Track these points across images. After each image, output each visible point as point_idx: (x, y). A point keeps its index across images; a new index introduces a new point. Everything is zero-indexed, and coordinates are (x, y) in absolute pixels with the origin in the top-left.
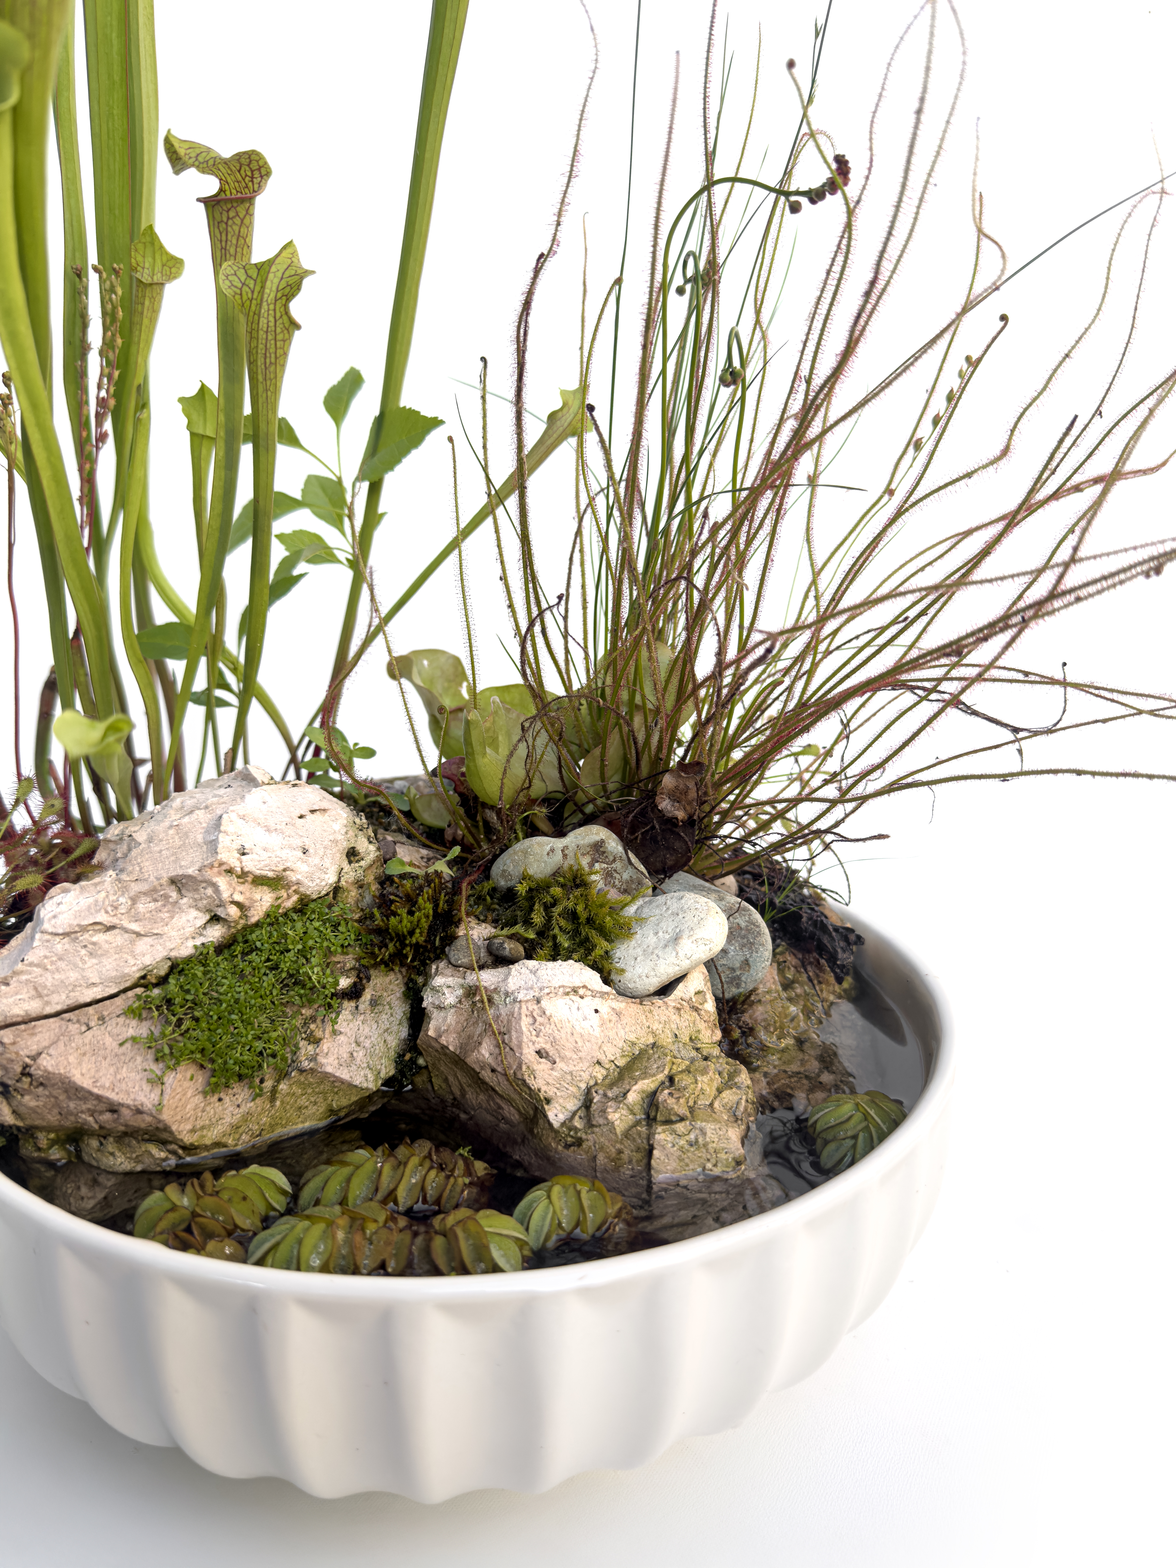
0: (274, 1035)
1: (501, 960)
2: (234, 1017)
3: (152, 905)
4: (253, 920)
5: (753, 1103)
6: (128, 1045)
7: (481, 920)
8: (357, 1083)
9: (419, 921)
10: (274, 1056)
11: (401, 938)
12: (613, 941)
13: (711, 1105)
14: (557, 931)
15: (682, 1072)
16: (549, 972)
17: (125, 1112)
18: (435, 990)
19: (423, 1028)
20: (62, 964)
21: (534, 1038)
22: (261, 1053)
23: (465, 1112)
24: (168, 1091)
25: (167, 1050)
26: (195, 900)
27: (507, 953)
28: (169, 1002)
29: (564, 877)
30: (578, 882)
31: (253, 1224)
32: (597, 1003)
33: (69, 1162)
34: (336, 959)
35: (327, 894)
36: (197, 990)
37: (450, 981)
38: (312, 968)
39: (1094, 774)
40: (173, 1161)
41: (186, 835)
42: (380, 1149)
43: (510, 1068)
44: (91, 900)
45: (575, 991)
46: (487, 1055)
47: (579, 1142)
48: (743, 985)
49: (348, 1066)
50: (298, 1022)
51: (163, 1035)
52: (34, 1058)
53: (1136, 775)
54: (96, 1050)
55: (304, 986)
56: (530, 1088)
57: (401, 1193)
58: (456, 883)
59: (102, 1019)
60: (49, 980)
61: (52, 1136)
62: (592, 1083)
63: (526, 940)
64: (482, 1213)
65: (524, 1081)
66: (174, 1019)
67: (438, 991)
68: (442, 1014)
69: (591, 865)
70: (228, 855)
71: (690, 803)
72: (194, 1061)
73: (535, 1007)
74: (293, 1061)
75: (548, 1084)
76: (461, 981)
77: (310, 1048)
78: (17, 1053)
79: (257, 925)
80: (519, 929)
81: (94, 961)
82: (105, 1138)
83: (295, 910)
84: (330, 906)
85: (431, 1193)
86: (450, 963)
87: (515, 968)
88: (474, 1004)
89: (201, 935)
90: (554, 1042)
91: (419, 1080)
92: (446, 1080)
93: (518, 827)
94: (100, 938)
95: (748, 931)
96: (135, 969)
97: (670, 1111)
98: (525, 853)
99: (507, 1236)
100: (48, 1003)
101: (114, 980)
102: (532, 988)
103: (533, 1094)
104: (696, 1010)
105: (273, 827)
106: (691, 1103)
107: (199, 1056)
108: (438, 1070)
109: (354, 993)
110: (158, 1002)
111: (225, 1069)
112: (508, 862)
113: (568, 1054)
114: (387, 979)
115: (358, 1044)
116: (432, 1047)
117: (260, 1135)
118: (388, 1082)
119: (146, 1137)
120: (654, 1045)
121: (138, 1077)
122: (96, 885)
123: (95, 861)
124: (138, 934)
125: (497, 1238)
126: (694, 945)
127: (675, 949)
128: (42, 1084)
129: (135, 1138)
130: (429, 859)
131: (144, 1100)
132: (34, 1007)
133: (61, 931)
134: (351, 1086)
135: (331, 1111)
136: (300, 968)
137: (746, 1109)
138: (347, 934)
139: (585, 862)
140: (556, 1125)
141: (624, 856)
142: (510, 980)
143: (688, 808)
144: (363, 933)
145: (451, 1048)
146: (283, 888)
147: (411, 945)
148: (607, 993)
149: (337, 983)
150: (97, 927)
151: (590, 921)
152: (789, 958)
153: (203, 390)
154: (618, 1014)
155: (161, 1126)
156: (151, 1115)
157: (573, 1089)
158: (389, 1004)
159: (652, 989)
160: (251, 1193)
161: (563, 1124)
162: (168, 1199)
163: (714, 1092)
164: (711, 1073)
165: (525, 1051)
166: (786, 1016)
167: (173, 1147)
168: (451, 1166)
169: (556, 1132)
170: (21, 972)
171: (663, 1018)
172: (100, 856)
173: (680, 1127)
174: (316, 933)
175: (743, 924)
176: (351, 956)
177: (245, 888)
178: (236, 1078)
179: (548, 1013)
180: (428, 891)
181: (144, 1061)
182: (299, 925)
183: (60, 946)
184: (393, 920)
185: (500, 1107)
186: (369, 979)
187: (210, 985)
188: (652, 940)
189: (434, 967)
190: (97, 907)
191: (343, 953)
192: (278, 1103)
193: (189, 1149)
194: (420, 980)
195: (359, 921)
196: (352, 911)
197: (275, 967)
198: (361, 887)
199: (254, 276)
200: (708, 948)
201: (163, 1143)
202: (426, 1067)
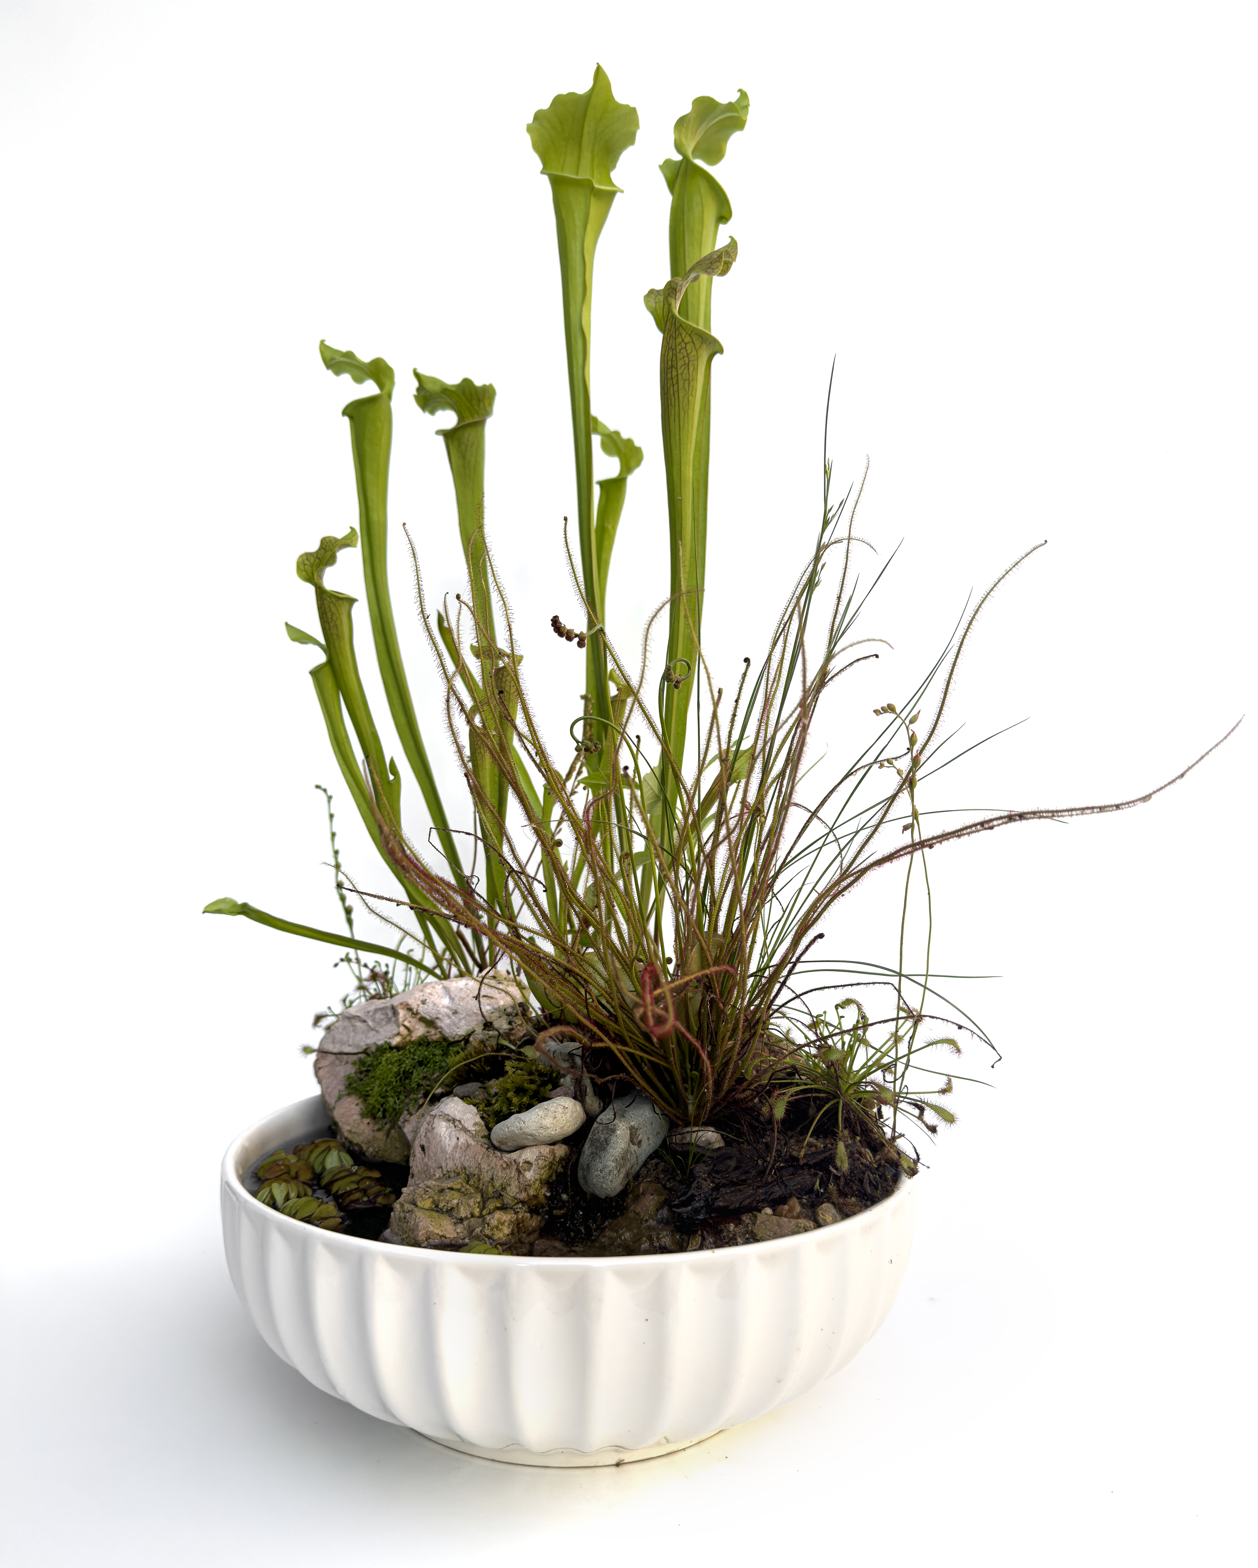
3: (381, 1016)
4: (412, 1039)
20: (344, 1032)
35: (460, 1040)
60: (338, 1037)
70: (413, 1001)
73: (431, 1120)
74: (399, 1120)
75: (417, 1166)
79: (414, 1042)
83: (437, 1042)
89: (391, 1038)
90: (431, 1144)
94: (358, 1024)
96: (365, 1044)
101: (356, 1046)
105: (452, 997)
107: (364, 1097)
111: (369, 1107)
124: (371, 1028)
131: (332, 1103)
146: (433, 1027)
150: (359, 1019)
171: (493, 1165)
177: (414, 1021)
179: (434, 1125)
183: (346, 1022)
198: (482, 1044)
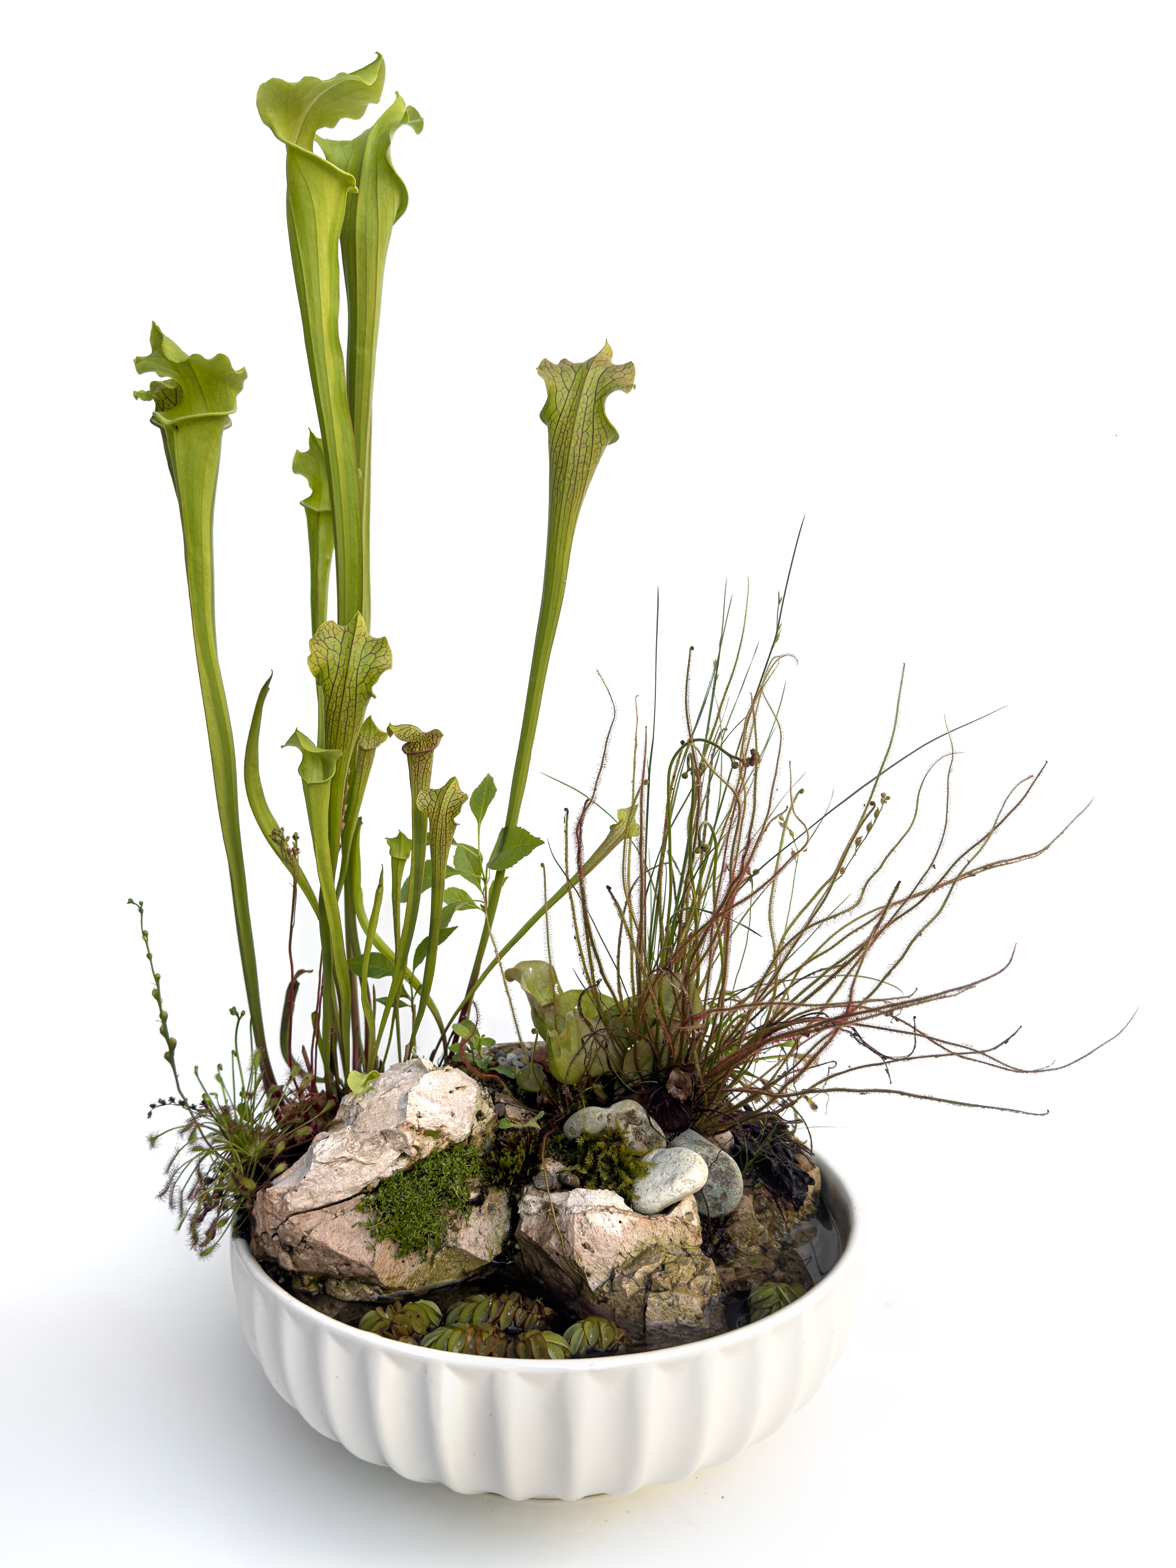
0: (434, 1225)
1: (566, 1187)
2: (413, 1213)
3: (371, 1147)
4: (424, 1156)
5: (717, 1285)
6: (356, 1227)
7: (556, 1159)
8: (479, 1256)
9: (517, 1160)
10: (433, 1237)
11: (506, 1170)
12: (635, 1178)
13: (689, 1283)
14: (600, 1170)
15: (672, 1262)
16: (592, 1196)
17: (354, 1265)
18: (526, 1203)
19: (518, 1227)
20: (324, 1180)
21: (581, 1236)
22: (426, 1235)
23: (543, 1280)
24: (377, 1254)
25: (377, 1231)
26: (394, 1144)
27: (569, 1182)
28: (378, 1203)
29: (607, 1134)
30: (616, 1137)
31: (422, 1331)
32: (621, 1217)
33: (319, 1294)
34: (468, 1181)
35: (465, 1140)
36: (393, 1197)
37: (535, 1198)
38: (455, 1186)
39: (909, 1095)
40: (376, 1296)
41: (388, 1105)
42: (491, 1295)
43: (567, 1253)
44: (339, 1143)
45: (607, 1209)
46: (554, 1245)
47: (605, 1300)
48: (723, 1209)
49: (475, 1246)
50: (447, 1218)
51: (376, 1222)
52: (308, 1232)
53: (931, 1098)
54: (339, 1229)
55: (451, 1197)
56: (578, 1266)
57: (502, 1320)
58: (542, 1133)
59: (343, 1211)
60: (317, 1189)
61: (311, 1278)
62: (615, 1266)
63: (582, 1174)
64: (545, 1332)
65: (575, 1262)
66: (381, 1213)
67: (527, 1204)
68: (529, 1218)
69: (626, 1126)
70: (412, 1119)
71: (688, 1089)
72: (391, 1238)
73: (583, 1217)
74: (444, 1241)
75: (589, 1264)
76: (541, 1199)
77: (453, 1234)
78: (300, 1229)
79: (426, 1159)
80: (577, 1167)
81: (341, 1178)
82: (340, 1280)
83: (446, 1150)
84: (466, 1148)
85: (519, 1321)
86: (535, 1187)
87: (572, 1193)
88: (548, 1213)
89: (396, 1164)
90: (593, 1239)
91: (516, 1258)
92: (532, 1259)
93: (583, 1097)
94: (344, 1165)
95: (727, 1173)
96: (361, 1183)
97: (659, 1285)
98: (584, 1117)
99: (558, 1345)
100: (316, 1202)
101: (350, 1190)
102: (581, 1206)
103: (580, 1270)
104: (686, 1224)
105: (435, 1099)
106: (674, 1281)
107: (394, 1235)
108: (527, 1252)
109: (479, 1202)
110: (373, 1204)
111: (407, 1243)
112: (574, 1122)
113: (602, 1247)
114: (498, 1194)
115: (480, 1233)
116: (523, 1238)
117: (424, 1284)
118: (497, 1258)
119: (363, 1281)
120: (656, 1245)
121: (361, 1246)
122: (341, 1134)
123: (337, 1118)
124: (363, 1164)
125: (551, 1345)
126: (683, 1184)
127: (671, 1185)
128: (311, 1247)
129: (357, 1281)
130: (526, 1115)
131: (365, 1259)
132: (309, 1203)
133: (325, 1162)
134: (476, 1258)
135: (464, 1273)
136: (449, 1186)
137: (711, 1288)
138: (475, 1165)
139: (622, 1124)
140: (593, 1289)
141: (648, 1121)
142: (569, 1200)
143: (687, 1092)
144: (484, 1164)
145: (534, 1239)
146: (440, 1137)
147: (512, 1175)
148: (628, 1211)
149: (469, 1195)
150: (343, 1159)
151: (621, 1164)
152: (764, 1192)
153: (401, 835)
154: (634, 1224)
155: (372, 1274)
156: (368, 1268)
157: (604, 1269)
158: (499, 1210)
159: (657, 1210)
160: (422, 1314)
161: (597, 1289)
162: (379, 1315)
163: (690, 1276)
164: (689, 1265)
165: (576, 1244)
166: (756, 1231)
167: (378, 1288)
168: (530, 1308)
169: (593, 1293)
170: (304, 1184)
171: (663, 1229)
172: (340, 1115)
173: (664, 1295)
174: (458, 1165)
175: (724, 1169)
176: (477, 1179)
177: (420, 1137)
178: (413, 1250)
179: (590, 1221)
180: (523, 1140)
181: (365, 1237)
182: (448, 1160)
183: (324, 1169)
184: (502, 1159)
185: (562, 1277)
186: (487, 1194)
187: (401, 1194)
188: (659, 1178)
189: (525, 1189)
190: (342, 1148)
191: (473, 1177)
192: (435, 1266)
193: (386, 1289)
194: (518, 1196)
195: (482, 1157)
196: (478, 1151)
197: (435, 1185)
198: (484, 1136)
199: (435, 800)
200: (692, 1185)
201: (371, 1285)
202: (520, 1250)
